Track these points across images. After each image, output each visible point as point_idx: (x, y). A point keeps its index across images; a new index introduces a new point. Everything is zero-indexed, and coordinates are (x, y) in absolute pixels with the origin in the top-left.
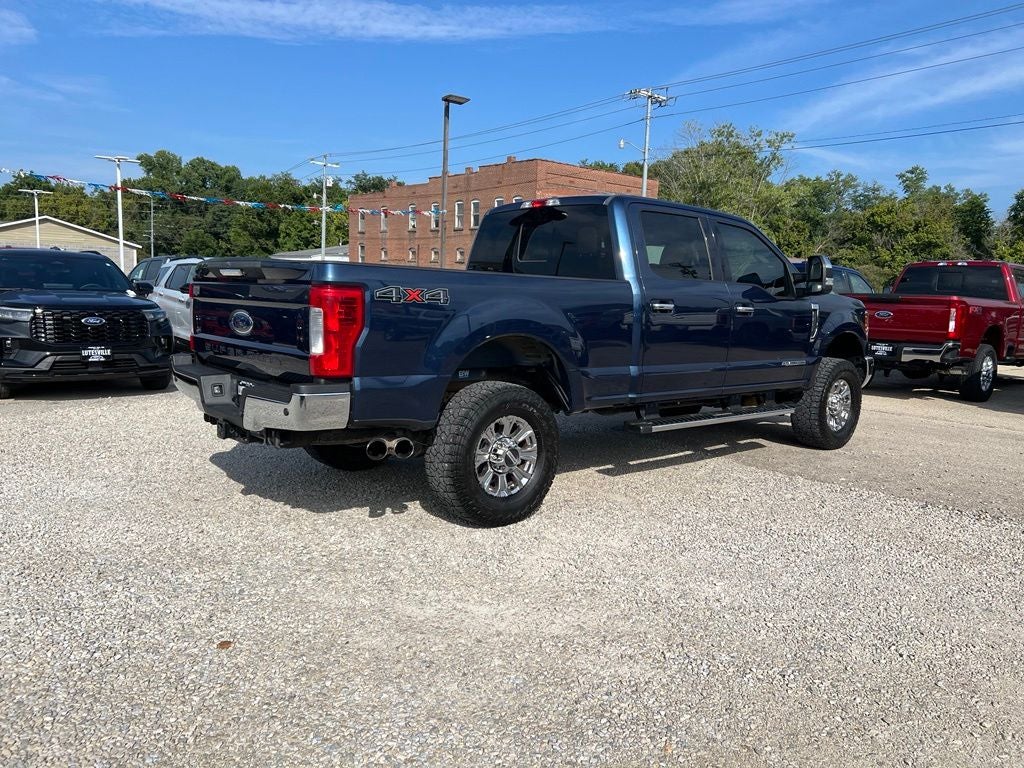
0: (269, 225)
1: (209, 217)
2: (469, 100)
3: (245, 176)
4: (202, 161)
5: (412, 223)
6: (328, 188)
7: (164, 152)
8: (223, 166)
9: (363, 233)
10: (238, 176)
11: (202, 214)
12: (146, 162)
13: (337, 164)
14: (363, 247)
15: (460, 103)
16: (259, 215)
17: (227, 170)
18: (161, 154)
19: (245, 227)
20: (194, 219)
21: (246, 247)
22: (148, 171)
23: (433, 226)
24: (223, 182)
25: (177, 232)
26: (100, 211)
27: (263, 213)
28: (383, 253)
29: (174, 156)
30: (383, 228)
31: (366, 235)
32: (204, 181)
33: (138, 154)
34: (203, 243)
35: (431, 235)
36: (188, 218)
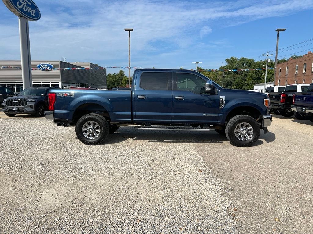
0: (259, 75)
1: (243, 74)
2: (286, 29)
3: (255, 61)
4: (243, 58)
5: (296, 71)
6: (268, 63)
7: (233, 57)
8: (249, 59)
9: (280, 76)
10: (254, 62)
11: (242, 74)
12: (228, 61)
13: (272, 55)
14: (280, 81)
15: (284, 31)
16: (256, 73)
17: (250, 60)
18: (232, 58)
19: (251, 77)
20: (239, 76)
21: (251, 83)
22: (228, 63)
23: (304, 72)
24: (248, 64)
25: (234, 80)
26: (214, 76)
27: (257, 72)
28: (286, 82)
29: (236, 58)
30: (287, 73)
31: (281, 77)
32: (243, 64)
33: (226, 59)
34: (240, 82)
35: (303, 75)
36: (237, 75)
